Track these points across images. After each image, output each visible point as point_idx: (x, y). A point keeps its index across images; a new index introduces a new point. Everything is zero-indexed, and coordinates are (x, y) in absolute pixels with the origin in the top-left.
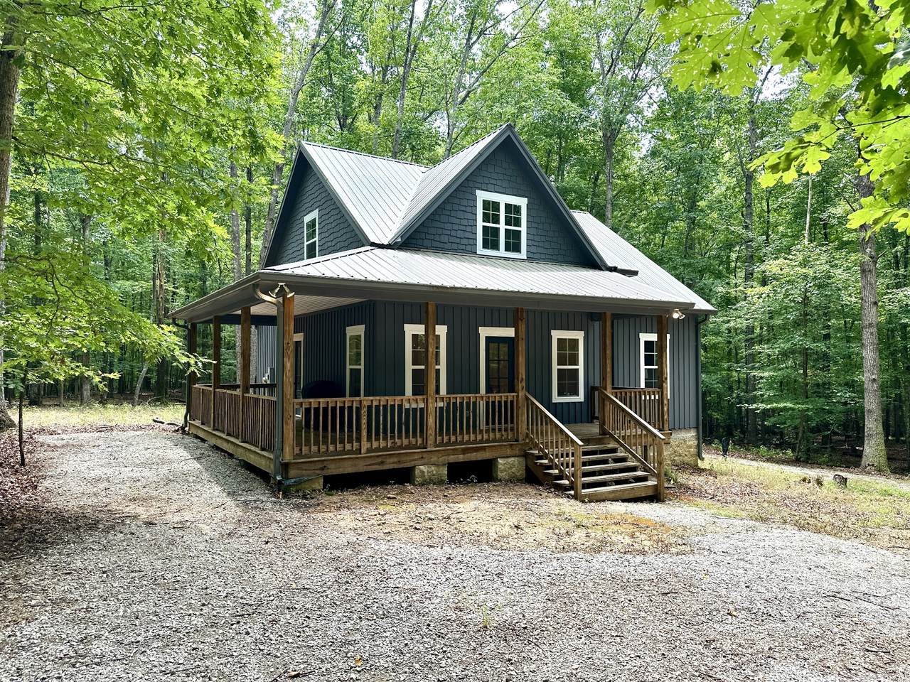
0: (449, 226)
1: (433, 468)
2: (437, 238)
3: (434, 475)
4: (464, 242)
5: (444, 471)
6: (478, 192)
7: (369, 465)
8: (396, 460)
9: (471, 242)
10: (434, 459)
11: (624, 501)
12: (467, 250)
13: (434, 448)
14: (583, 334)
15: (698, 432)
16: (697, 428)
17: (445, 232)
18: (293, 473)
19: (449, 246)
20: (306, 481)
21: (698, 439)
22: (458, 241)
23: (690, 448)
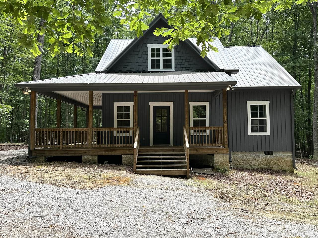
0: (134, 61)
1: (90, 157)
2: (129, 67)
3: (90, 160)
4: (142, 67)
5: (96, 158)
6: (148, 45)
7: (62, 154)
8: (74, 152)
9: (145, 67)
10: (91, 153)
11: (163, 176)
12: (143, 70)
13: (91, 149)
14: (208, 103)
15: (293, 154)
16: (292, 151)
17: (132, 64)
18: (33, 154)
19: (134, 69)
20: (37, 157)
21: (293, 157)
22: (139, 67)
23: (287, 162)
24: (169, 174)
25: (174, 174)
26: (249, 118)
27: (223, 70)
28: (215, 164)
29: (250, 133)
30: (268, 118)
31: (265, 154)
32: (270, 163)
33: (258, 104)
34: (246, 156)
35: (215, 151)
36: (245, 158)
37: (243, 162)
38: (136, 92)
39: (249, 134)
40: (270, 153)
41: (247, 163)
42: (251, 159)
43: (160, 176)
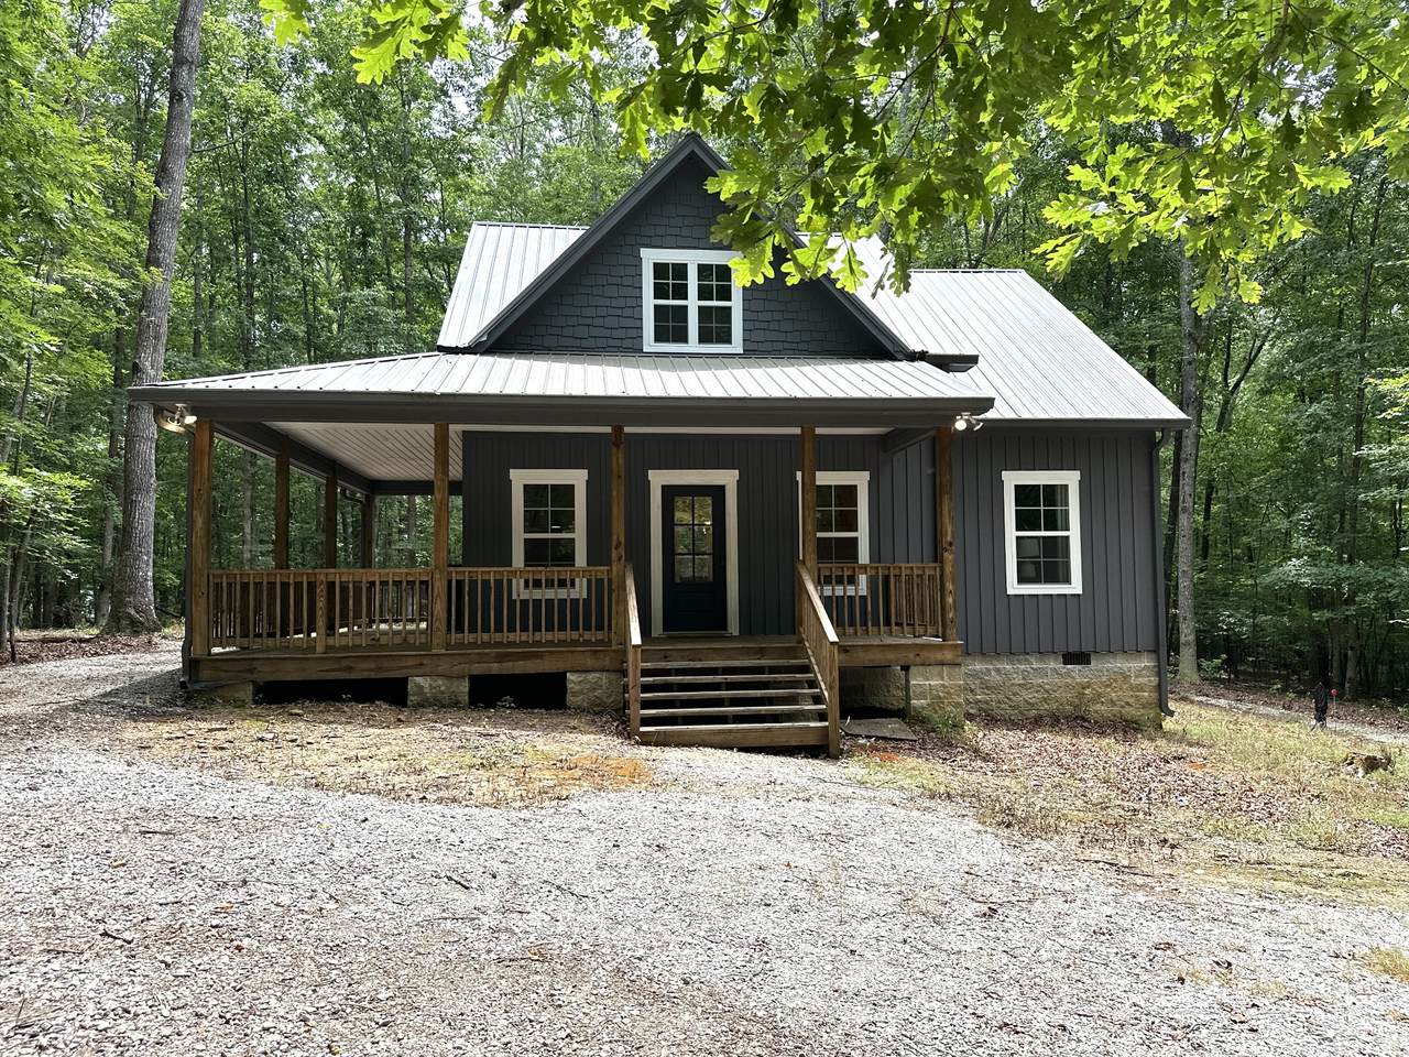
0: (589, 312)
1: (440, 682)
2: (568, 332)
3: (442, 693)
4: (620, 333)
5: (465, 687)
6: (644, 252)
7: (327, 671)
8: (373, 665)
9: (633, 333)
10: (444, 667)
12: (624, 346)
13: (443, 651)
14: (866, 475)
15: (1159, 661)
16: (1156, 651)
17: (582, 321)
18: (205, 673)
19: (590, 343)
20: (222, 687)
21: (1159, 674)
22: (607, 333)
23: (1138, 691)
24: (764, 742)
25: (782, 741)
26: (1011, 533)
27: (922, 356)
28: (913, 702)
29: (1014, 587)
30: (1074, 534)
31: (1065, 663)
32: (1081, 695)
33: (1042, 483)
34: (998, 670)
35: (911, 656)
36: (995, 678)
37: (988, 692)
38: (618, 429)
39: (1010, 591)
40: (1078, 658)
41: (1001, 697)
42: (1017, 681)
43: (732, 749)
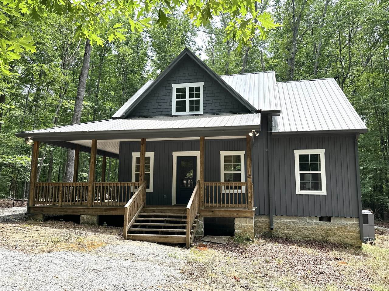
1: (89, 217)
2: (150, 111)
3: (89, 220)
4: (166, 110)
5: (95, 219)
6: (173, 85)
8: (72, 211)
9: (169, 110)
12: (166, 114)
13: (91, 207)
14: (244, 152)
15: (359, 222)
16: (358, 218)
17: (154, 107)
18: (32, 211)
23: (352, 232)
25: (171, 241)
26: (298, 172)
27: (260, 111)
28: (235, 231)
29: (299, 192)
30: (323, 172)
31: (320, 220)
32: (326, 233)
33: (309, 154)
34: (293, 222)
35: (235, 214)
36: (292, 225)
38: (143, 140)
40: (327, 219)
41: (294, 232)
43: (155, 243)
